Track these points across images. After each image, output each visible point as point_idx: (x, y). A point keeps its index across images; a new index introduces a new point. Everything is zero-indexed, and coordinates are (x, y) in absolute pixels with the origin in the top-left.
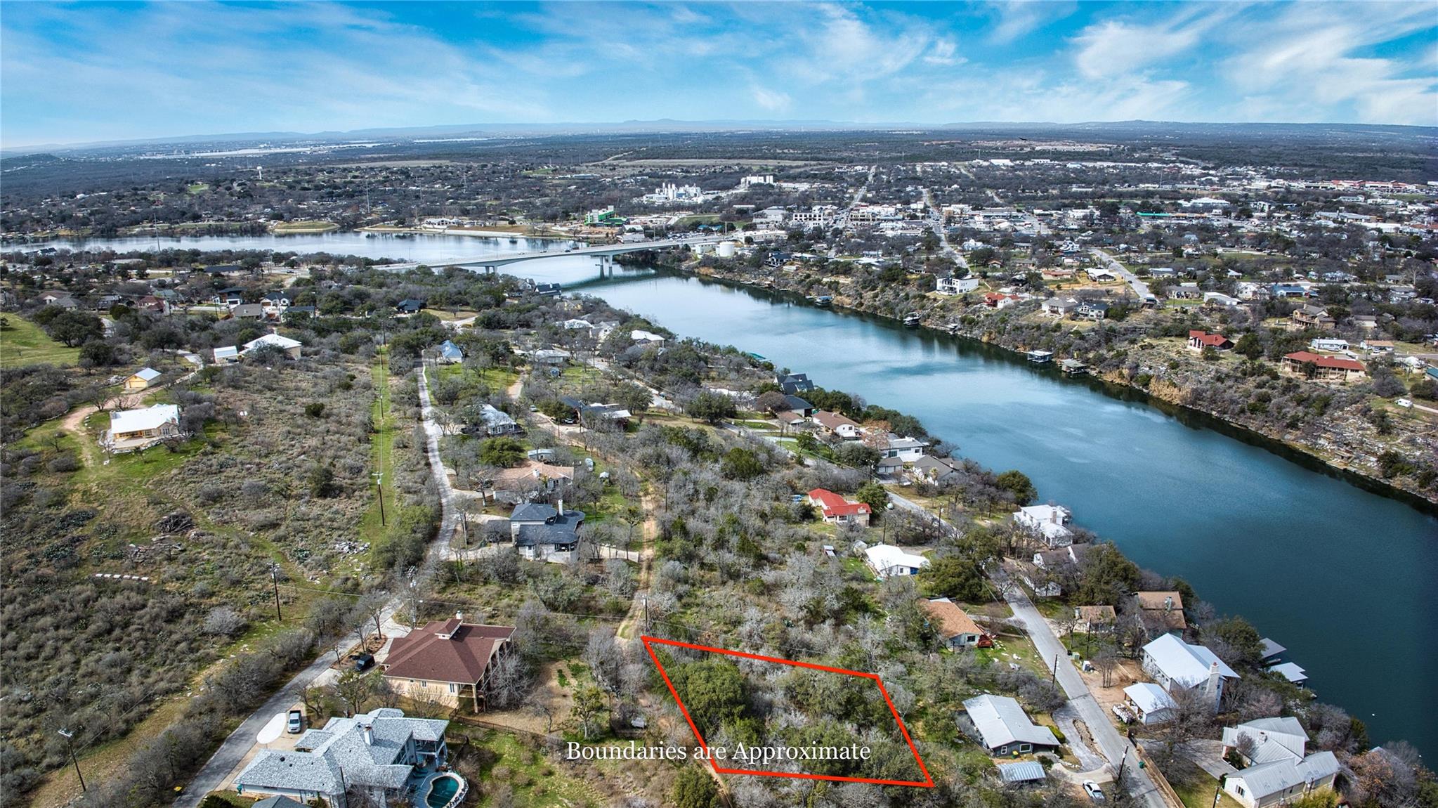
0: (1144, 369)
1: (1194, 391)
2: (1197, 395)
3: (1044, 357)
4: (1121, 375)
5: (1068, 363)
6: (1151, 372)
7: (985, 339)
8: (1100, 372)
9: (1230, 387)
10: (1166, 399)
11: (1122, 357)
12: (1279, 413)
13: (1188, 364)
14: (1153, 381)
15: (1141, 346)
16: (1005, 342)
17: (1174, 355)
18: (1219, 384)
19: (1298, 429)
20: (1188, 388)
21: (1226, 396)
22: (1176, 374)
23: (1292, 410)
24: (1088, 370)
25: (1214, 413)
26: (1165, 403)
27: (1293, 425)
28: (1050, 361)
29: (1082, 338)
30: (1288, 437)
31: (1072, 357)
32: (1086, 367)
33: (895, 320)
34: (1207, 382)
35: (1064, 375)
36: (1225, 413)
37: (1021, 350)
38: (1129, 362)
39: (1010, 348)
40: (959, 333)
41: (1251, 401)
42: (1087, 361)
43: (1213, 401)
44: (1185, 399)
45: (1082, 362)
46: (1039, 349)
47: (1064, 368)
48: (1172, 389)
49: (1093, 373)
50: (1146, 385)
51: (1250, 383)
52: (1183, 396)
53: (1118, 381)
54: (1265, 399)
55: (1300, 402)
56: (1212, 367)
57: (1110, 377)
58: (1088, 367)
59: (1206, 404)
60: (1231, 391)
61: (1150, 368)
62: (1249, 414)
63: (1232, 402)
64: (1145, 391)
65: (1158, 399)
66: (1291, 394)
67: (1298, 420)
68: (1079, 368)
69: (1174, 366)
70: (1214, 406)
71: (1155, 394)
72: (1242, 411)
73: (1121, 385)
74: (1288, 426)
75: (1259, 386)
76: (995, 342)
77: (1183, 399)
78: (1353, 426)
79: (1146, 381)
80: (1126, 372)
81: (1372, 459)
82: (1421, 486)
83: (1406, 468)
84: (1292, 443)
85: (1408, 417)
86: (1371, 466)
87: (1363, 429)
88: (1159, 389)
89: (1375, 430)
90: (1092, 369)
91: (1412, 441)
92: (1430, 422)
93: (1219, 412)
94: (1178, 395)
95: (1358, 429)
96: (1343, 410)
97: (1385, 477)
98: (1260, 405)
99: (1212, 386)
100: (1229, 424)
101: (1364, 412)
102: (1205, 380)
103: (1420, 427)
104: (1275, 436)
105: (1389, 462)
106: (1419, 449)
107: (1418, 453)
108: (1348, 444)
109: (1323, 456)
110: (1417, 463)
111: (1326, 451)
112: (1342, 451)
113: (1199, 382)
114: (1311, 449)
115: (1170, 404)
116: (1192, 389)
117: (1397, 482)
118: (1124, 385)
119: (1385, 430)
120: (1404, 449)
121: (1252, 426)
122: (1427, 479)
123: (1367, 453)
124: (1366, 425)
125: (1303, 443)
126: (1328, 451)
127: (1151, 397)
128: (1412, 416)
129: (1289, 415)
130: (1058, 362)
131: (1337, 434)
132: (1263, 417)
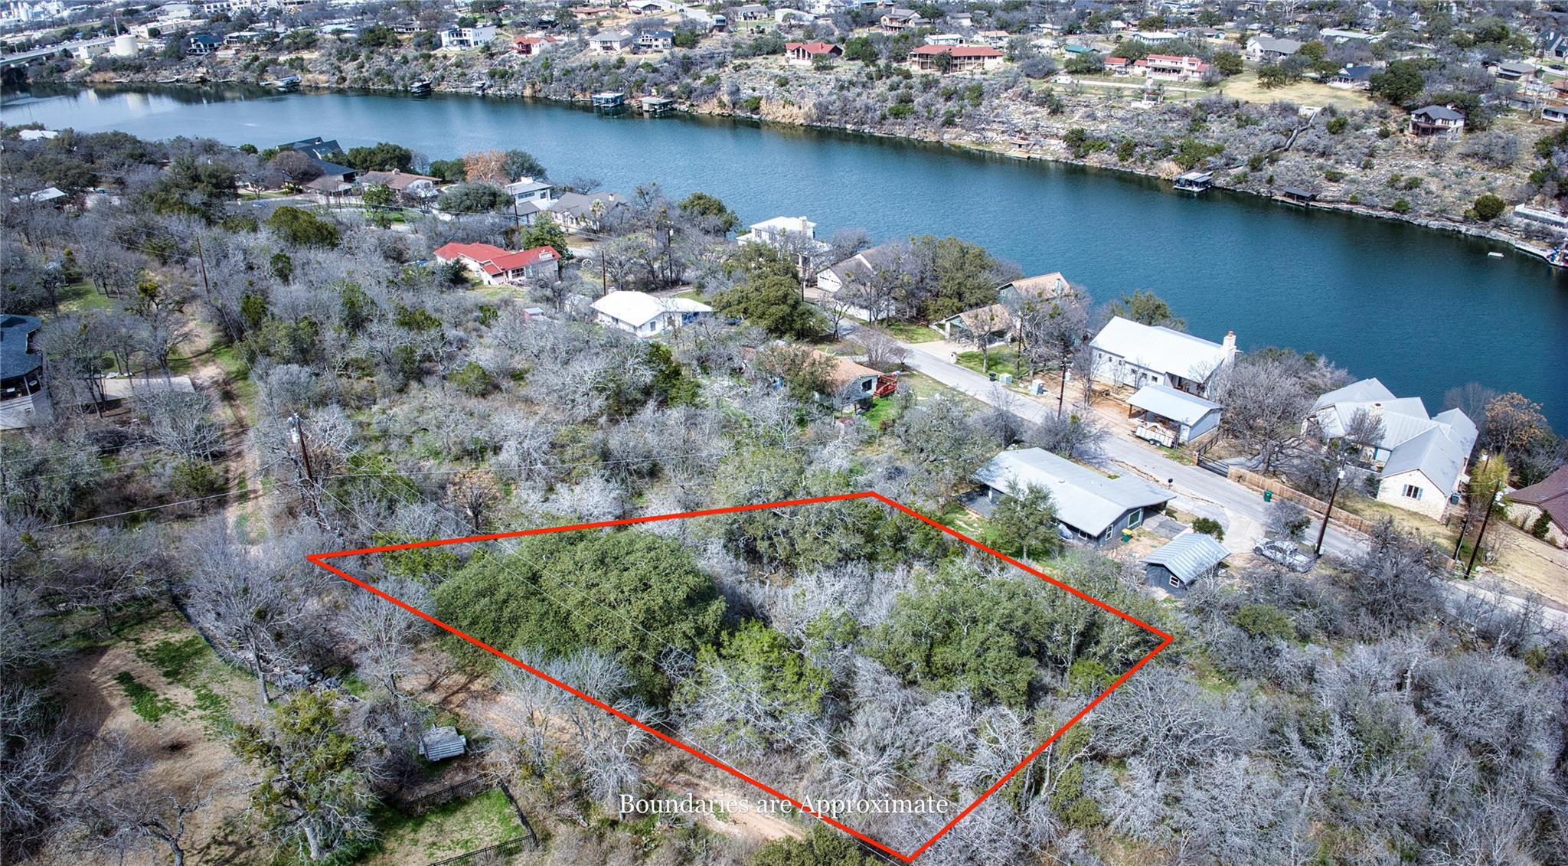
0: (746, 93)
1: (818, 106)
2: (823, 110)
3: (614, 100)
4: (722, 104)
5: (649, 101)
6: (757, 94)
7: (528, 92)
8: (692, 105)
9: (859, 95)
10: (787, 120)
11: (714, 81)
12: (929, 112)
13: (797, 75)
14: (763, 102)
15: (734, 68)
16: (555, 91)
18: (845, 92)
19: (955, 125)
20: (809, 104)
21: (858, 104)
22: (788, 91)
23: (943, 107)
24: (676, 106)
25: (848, 126)
27: (949, 122)
28: (622, 104)
30: (946, 136)
32: (672, 103)
33: (397, 90)
34: (830, 94)
35: (646, 115)
36: (863, 124)
37: (580, 97)
38: (725, 88)
39: (565, 97)
40: (490, 92)
41: (890, 104)
42: (672, 95)
43: (844, 112)
44: (809, 116)
45: (665, 98)
46: (605, 91)
47: (646, 107)
48: (789, 108)
49: (684, 108)
50: (756, 109)
51: (881, 87)
52: (805, 114)
53: (718, 111)
54: (906, 100)
55: (948, 97)
57: (705, 109)
58: (675, 102)
59: (836, 117)
60: (864, 97)
61: (753, 90)
62: (892, 120)
63: (868, 109)
64: (755, 117)
65: (775, 123)
66: (934, 90)
67: (954, 116)
68: (665, 105)
69: (782, 83)
70: (847, 118)
71: (769, 118)
72: (884, 118)
73: (722, 115)
74: (943, 125)
75: (893, 88)
76: (541, 95)
77: (807, 116)
78: (1019, 113)
79: (754, 105)
80: (726, 99)
81: (1054, 142)
82: (1122, 159)
83: (1100, 145)
84: (954, 142)
85: (1074, 93)
86: (1055, 150)
87: (1031, 113)
88: (774, 111)
89: (1043, 112)
90: (680, 103)
91: (1092, 116)
92: (1101, 94)
93: (855, 124)
94: (799, 113)
95: (1025, 114)
96: (998, 97)
97: (1077, 157)
98: (903, 108)
99: (834, 97)
100: (871, 136)
101: (1026, 96)
102: (825, 92)
103: (1095, 100)
104: (932, 138)
105: (1077, 140)
106: (1103, 122)
107: (1103, 127)
108: (1020, 132)
109: (996, 149)
110: (1107, 137)
111: (998, 143)
112: (1017, 140)
113: (820, 95)
114: (979, 144)
115: (792, 126)
116: (814, 104)
117: (1093, 160)
118: (730, 115)
119: (1056, 110)
120: (1088, 126)
121: (901, 132)
122: (1127, 150)
123: (1046, 137)
124: (1032, 109)
125: (967, 140)
126: (1000, 143)
127: (766, 123)
128: (1076, 92)
129: (942, 112)
130: (633, 102)
131: (1003, 123)
132: (911, 120)
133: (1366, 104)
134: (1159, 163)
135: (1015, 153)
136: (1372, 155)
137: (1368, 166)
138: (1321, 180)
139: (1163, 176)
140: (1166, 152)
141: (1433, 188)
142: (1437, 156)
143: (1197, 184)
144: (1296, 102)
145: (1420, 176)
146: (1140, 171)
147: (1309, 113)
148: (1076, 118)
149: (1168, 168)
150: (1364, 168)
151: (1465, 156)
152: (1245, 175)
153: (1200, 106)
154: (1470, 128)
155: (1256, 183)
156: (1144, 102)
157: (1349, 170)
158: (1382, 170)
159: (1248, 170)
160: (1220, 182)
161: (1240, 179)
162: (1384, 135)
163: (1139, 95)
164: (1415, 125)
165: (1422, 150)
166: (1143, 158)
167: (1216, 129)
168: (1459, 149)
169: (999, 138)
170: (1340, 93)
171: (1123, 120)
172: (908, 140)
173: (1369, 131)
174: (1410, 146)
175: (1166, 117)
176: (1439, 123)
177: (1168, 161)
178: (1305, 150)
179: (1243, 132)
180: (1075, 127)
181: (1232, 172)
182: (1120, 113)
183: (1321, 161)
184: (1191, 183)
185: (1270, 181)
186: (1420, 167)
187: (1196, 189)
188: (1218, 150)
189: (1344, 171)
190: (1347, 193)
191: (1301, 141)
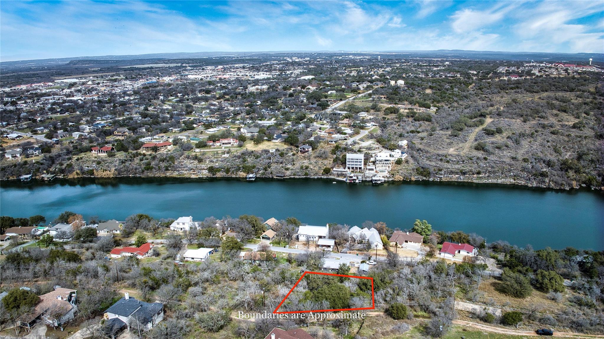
0: (86, 168)
1: (117, 170)
2: (119, 171)
3: (29, 178)
4: (77, 173)
6: (90, 168)
8: (64, 176)
9: (130, 164)
11: (70, 165)
12: (158, 167)
13: (104, 161)
14: (95, 171)
15: (76, 160)
17: (93, 159)
18: (124, 164)
19: (169, 170)
20: (113, 170)
21: (131, 167)
22: (102, 166)
23: (163, 165)
24: (57, 177)
25: (131, 175)
26: (106, 178)
27: (167, 169)
28: (34, 178)
29: (42, 164)
30: (168, 174)
31: (43, 173)
32: (55, 176)
34: (119, 165)
36: (136, 174)
37: (12, 178)
38: (76, 167)
39: (5, 179)
41: (143, 166)
42: (54, 173)
43: (127, 171)
44: (115, 174)
45: (52, 174)
46: (23, 175)
47: (45, 180)
48: (106, 172)
49: (60, 177)
50: (92, 174)
51: (137, 160)
52: (113, 173)
53: (76, 177)
54: (149, 164)
55: (163, 160)
56: (116, 159)
58: (57, 175)
59: (125, 173)
60: (132, 164)
61: (88, 167)
62: (146, 171)
63: (136, 169)
64: (92, 176)
65: (103, 178)
66: (156, 159)
67: (168, 167)
68: (53, 177)
69: (99, 163)
70: (129, 173)
71: (99, 176)
72: (143, 171)
73: (78, 178)
74: (165, 170)
75: (141, 160)
78: (188, 163)
79: (91, 172)
80: (78, 171)
81: (203, 171)
82: (227, 173)
83: (218, 170)
84: (171, 176)
85: (203, 154)
86: (205, 174)
87: (192, 163)
88: (100, 174)
89: (196, 162)
90: (59, 175)
91: (212, 161)
92: (212, 154)
93: (133, 174)
94: (111, 173)
95: (191, 163)
96: (179, 159)
97: (213, 175)
98: (148, 167)
99: (122, 166)
100: (140, 177)
101: (188, 157)
102: (117, 164)
103: (210, 156)
104: (164, 176)
105: (211, 170)
106: (216, 163)
107: (217, 164)
108: (192, 169)
109: (187, 176)
110: (220, 167)
111: (185, 174)
112: (191, 172)
113: (115, 166)
114: (180, 175)
115: (109, 178)
116: (115, 170)
117: (219, 175)
118: (81, 177)
119: (200, 161)
120: (212, 164)
121: (150, 175)
122: (227, 171)
123: (201, 170)
124: (192, 161)
125: (175, 174)
126: (186, 174)
127: (98, 178)
128: (204, 153)
129: (163, 166)
130: (37, 177)
131: (185, 167)
132: (154, 170)
133: (286, 147)
134: (238, 173)
135: (193, 176)
136: (293, 161)
137: (294, 164)
138: (284, 171)
139: (241, 177)
140: (238, 169)
141: (312, 167)
142: (309, 158)
143: (253, 178)
144: (267, 148)
145: (307, 165)
146: (234, 176)
147: (273, 151)
148: (207, 163)
149: (242, 174)
150: (293, 165)
151: (315, 157)
152: (264, 173)
153: (242, 154)
154: (313, 149)
155: (268, 174)
156: (226, 155)
157: (289, 166)
158: (298, 165)
159: (264, 171)
160: (258, 176)
161: (263, 174)
162: (294, 155)
163: (224, 153)
164: (301, 151)
165: (305, 158)
166: (233, 172)
167: (250, 160)
168: (313, 156)
169: (185, 172)
170: (276, 144)
171: (222, 161)
172: (154, 177)
173: (290, 154)
174: (301, 157)
175: (234, 159)
176: (306, 149)
177: (241, 172)
178: (276, 162)
179: (258, 160)
180: (209, 166)
181: (260, 172)
182: (220, 159)
183: (281, 165)
184: (251, 178)
185: (271, 173)
186: (306, 163)
187: (253, 179)
188: (254, 167)
189: (288, 167)
190: (292, 173)
191: (275, 160)
